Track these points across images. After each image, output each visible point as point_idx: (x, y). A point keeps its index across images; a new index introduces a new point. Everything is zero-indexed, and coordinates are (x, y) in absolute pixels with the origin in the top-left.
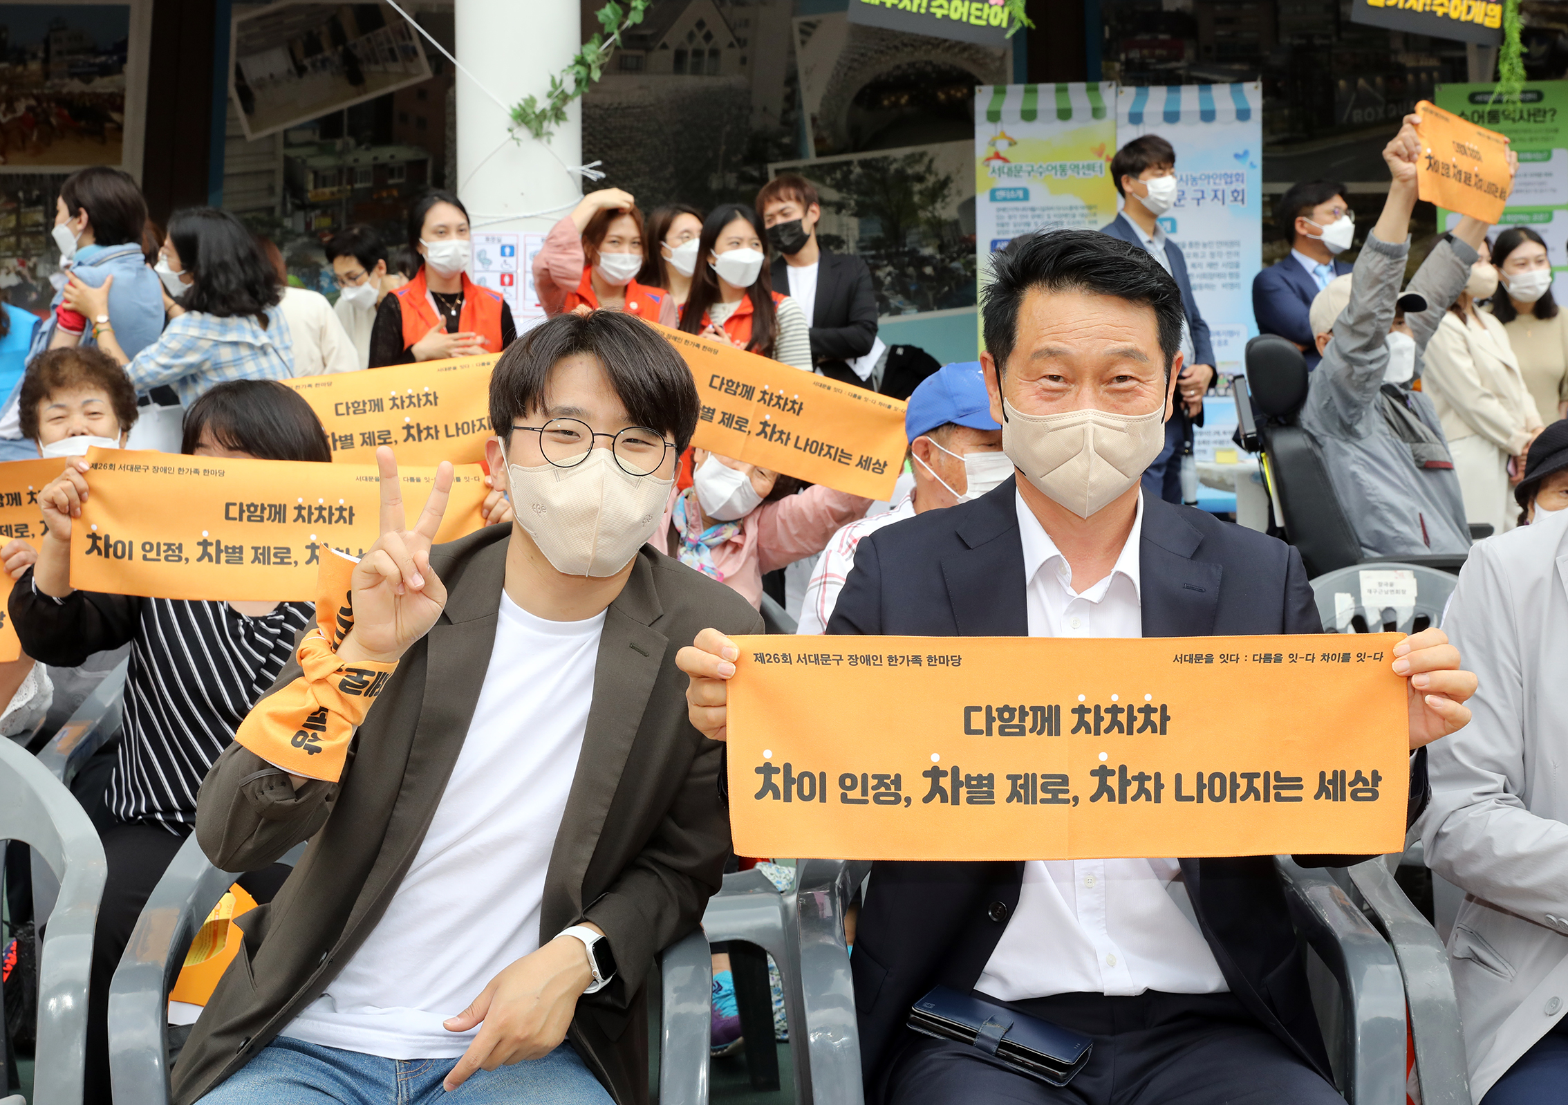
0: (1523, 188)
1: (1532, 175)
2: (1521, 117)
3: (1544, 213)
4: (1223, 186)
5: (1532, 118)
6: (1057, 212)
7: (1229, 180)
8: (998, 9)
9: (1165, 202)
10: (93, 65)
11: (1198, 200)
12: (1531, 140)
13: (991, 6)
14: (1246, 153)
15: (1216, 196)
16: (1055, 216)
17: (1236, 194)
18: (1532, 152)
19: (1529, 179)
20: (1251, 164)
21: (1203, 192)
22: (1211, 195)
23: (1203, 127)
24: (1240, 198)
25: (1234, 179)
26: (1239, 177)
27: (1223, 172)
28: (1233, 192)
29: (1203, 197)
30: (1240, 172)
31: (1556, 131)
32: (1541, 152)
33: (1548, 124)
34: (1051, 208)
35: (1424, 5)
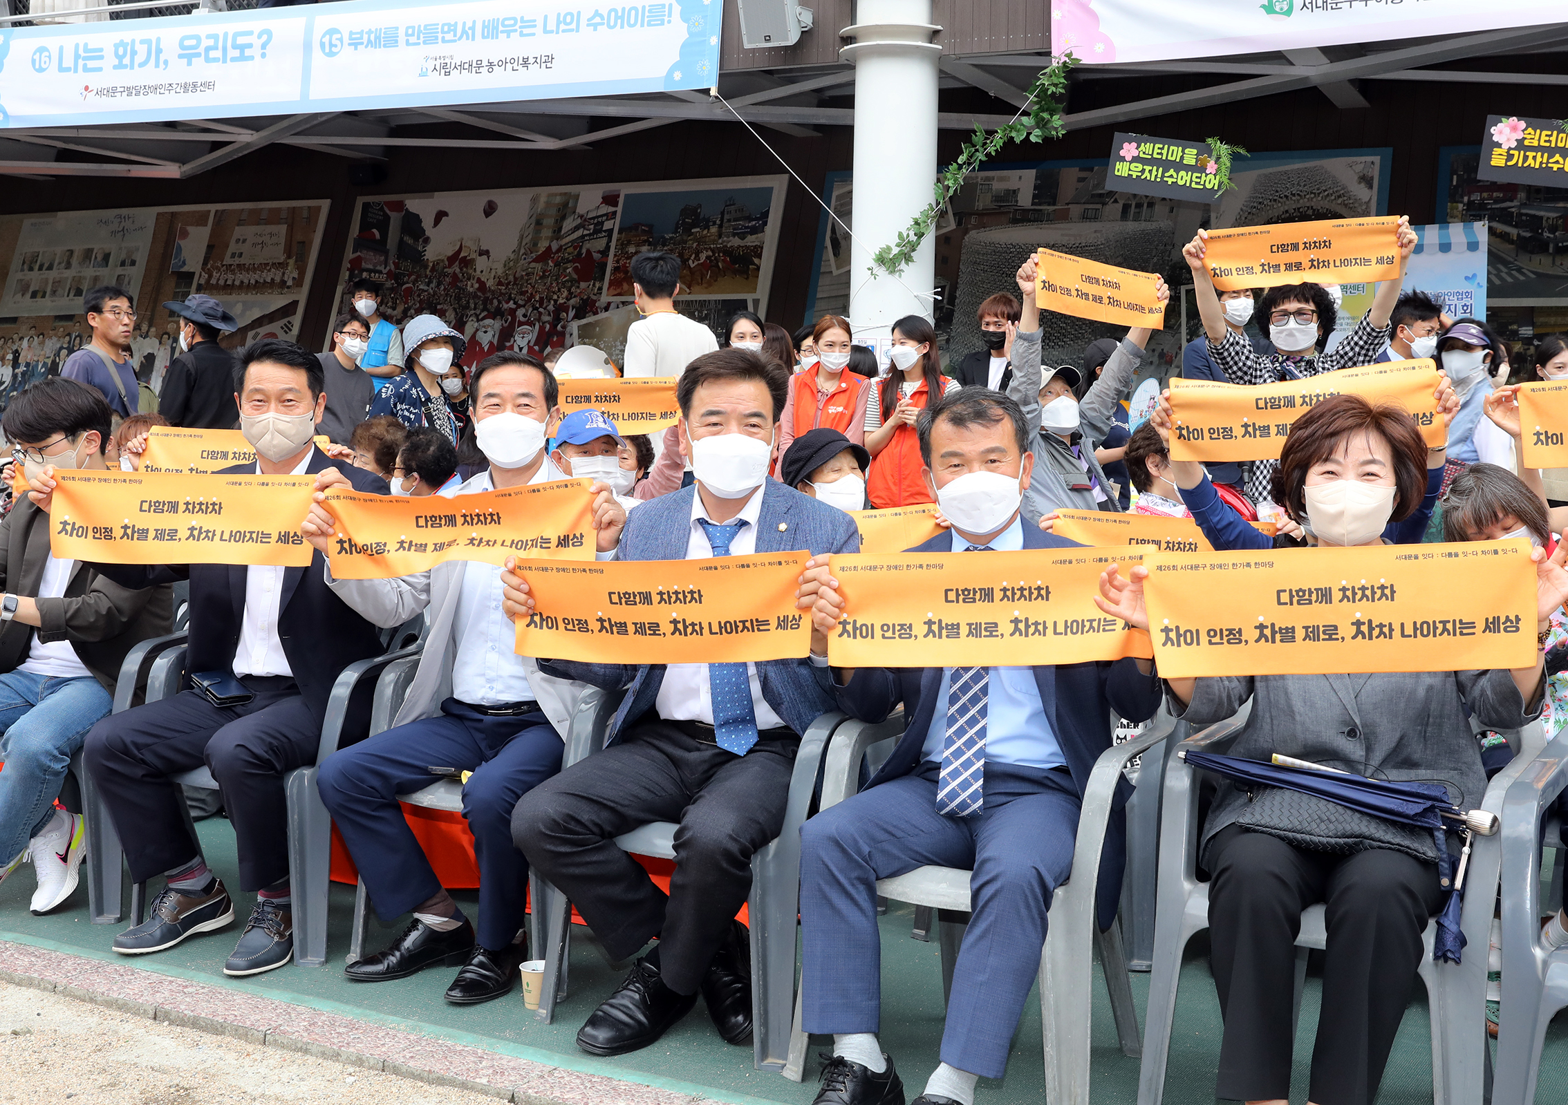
4: (1456, 302)
7: (1459, 297)
10: (748, 227)
14: (1474, 276)
17: (1466, 308)
20: (1479, 284)
23: (1442, 256)
25: (1462, 296)
26: (1469, 295)
27: (1455, 291)
28: (1463, 307)
30: (1469, 291)
35: (1541, 163)
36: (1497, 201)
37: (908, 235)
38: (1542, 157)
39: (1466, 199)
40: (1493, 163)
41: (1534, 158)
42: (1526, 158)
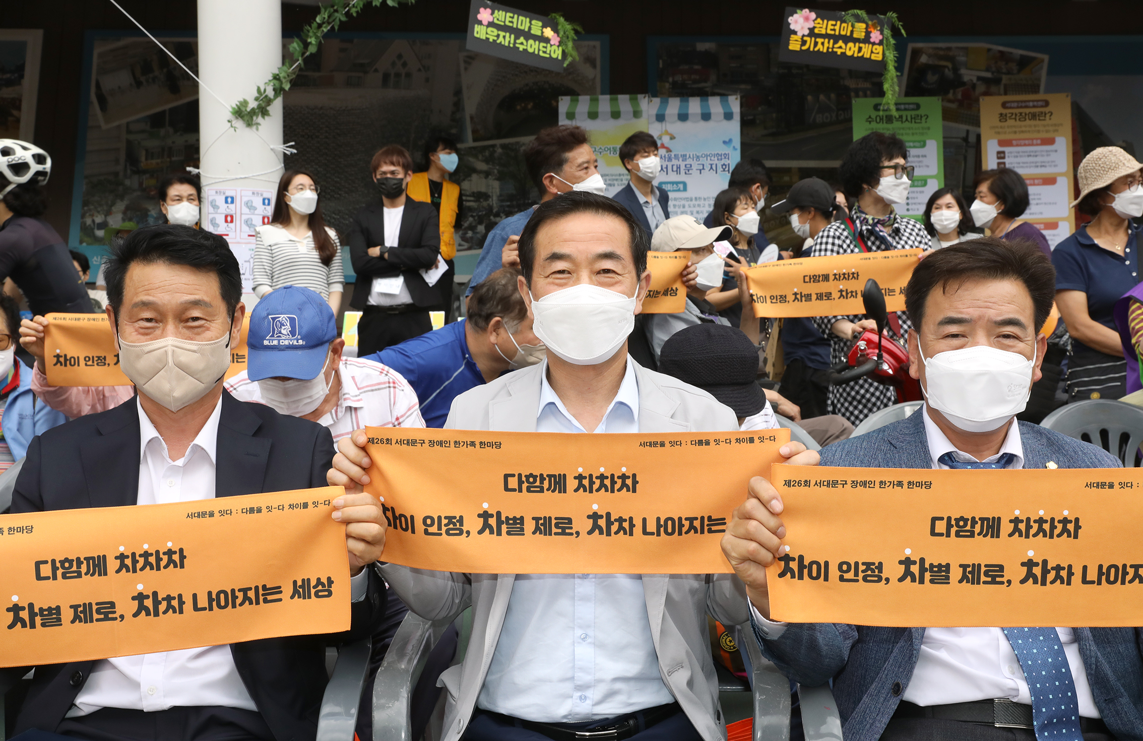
2: (907, 120)
3: (921, 180)
4: (716, 162)
5: (913, 121)
6: (611, 178)
7: (720, 157)
8: (555, 47)
9: (651, 173)
11: (700, 170)
12: (913, 134)
13: (551, 45)
14: (730, 140)
15: (711, 168)
16: (609, 180)
17: (724, 167)
18: (914, 142)
20: (734, 147)
21: (703, 165)
22: (707, 167)
23: (703, 124)
24: (727, 169)
25: (723, 157)
26: (726, 156)
27: (716, 153)
28: (722, 166)
29: (703, 169)
30: (727, 153)
31: (929, 128)
32: (919, 142)
33: (924, 125)
34: (607, 175)
35: (828, 48)
37: (265, 90)
38: (829, 43)
40: (791, 48)
41: (823, 44)
42: (816, 44)
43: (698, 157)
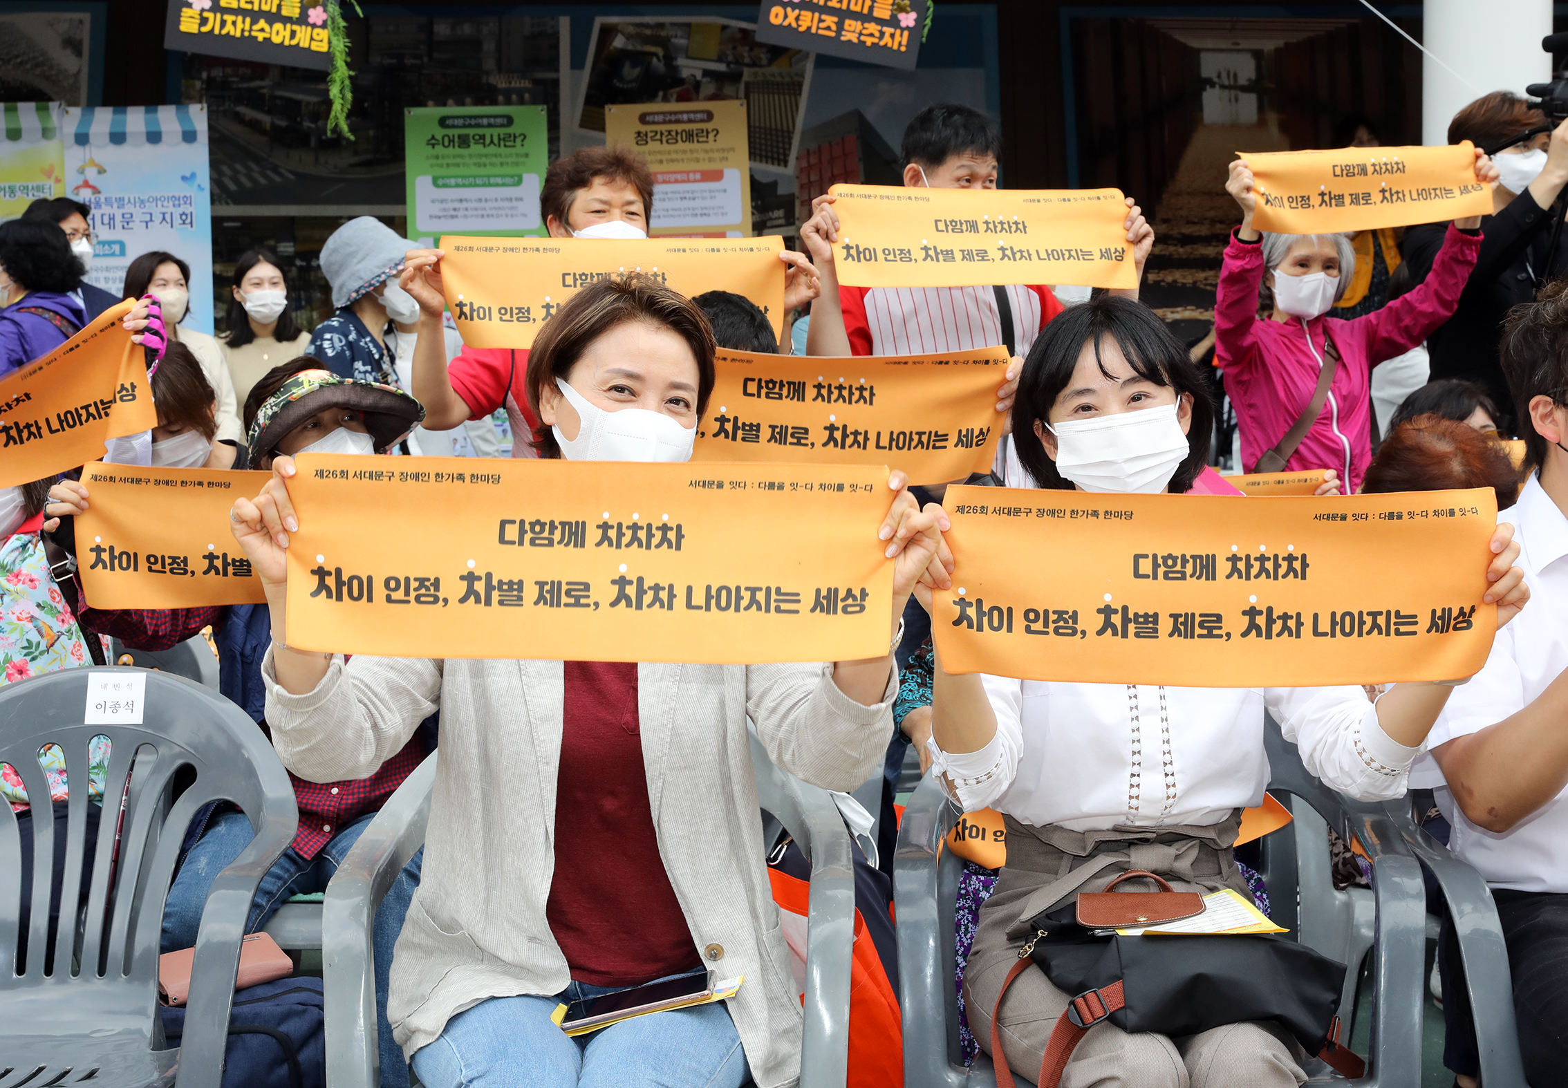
0: (494, 212)
1: (502, 200)
2: (492, 142)
4: (171, 209)
5: (502, 143)
7: (177, 202)
11: (147, 223)
12: (502, 164)
14: (193, 175)
15: (164, 219)
17: (184, 217)
18: (502, 176)
19: (500, 204)
20: (199, 186)
21: (151, 214)
22: (158, 218)
23: (149, 148)
24: (188, 221)
25: (182, 202)
26: (187, 200)
27: (171, 195)
28: (181, 215)
29: (151, 220)
30: (188, 195)
31: (527, 155)
32: (512, 176)
33: (519, 149)
35: (243, 31)
36: (244, 78)
38: (244, 22)
39: (204, 75)
40: (182, 28)
41: (234, 23)
42: (223, 23)
43: (142, 202)
